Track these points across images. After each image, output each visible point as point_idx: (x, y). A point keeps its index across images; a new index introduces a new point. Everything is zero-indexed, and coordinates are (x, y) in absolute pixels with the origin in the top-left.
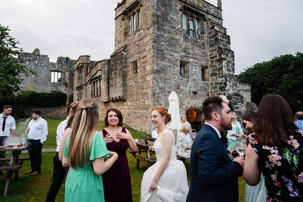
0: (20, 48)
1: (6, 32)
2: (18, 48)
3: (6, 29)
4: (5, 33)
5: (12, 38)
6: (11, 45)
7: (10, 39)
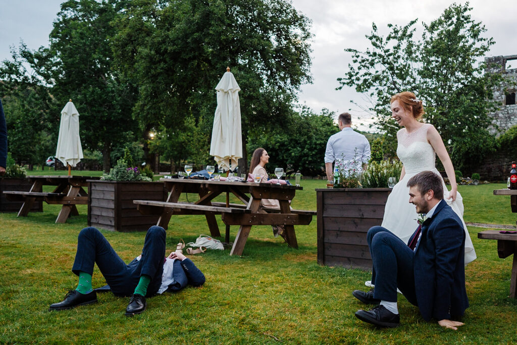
0: (489, 40)
1: (466, 14)
2: (484, 40)
3: (465, 10)
4: (463, 17)
5: (476, 23)
6: (472, 37)
7: (471, 27)
